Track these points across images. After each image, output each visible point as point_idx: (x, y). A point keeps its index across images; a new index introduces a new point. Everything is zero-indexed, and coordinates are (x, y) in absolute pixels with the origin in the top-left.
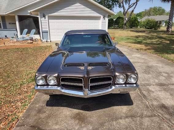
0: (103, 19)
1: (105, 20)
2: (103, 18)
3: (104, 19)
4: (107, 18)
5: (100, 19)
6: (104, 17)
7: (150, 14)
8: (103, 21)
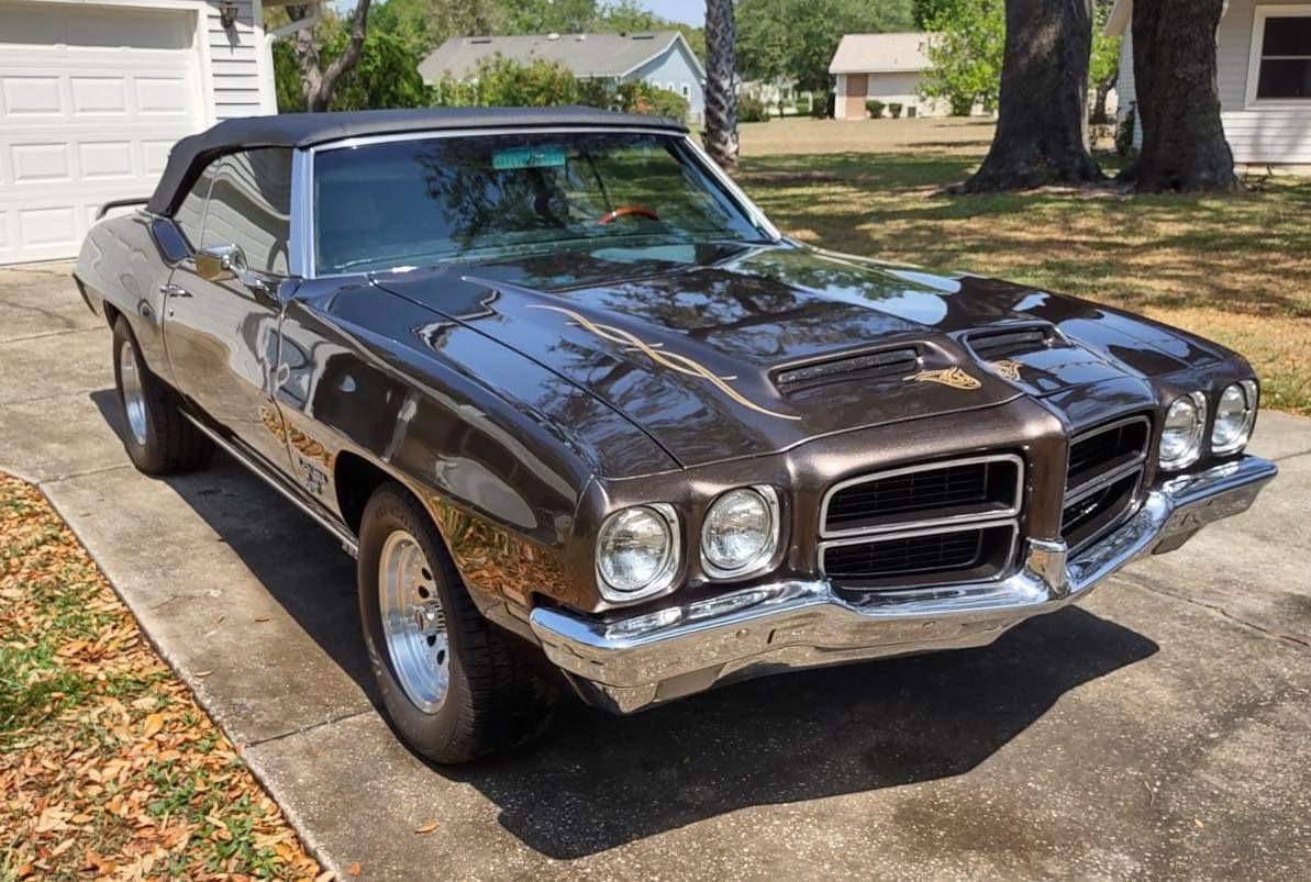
0: (223, 39)
1: (238, 54)
2: (218, 25)
3: (234, 42)
4: (258, 31)
5: (186, 42)
6: (228, 23)
7: (480, 22)
8: (225, 54)
